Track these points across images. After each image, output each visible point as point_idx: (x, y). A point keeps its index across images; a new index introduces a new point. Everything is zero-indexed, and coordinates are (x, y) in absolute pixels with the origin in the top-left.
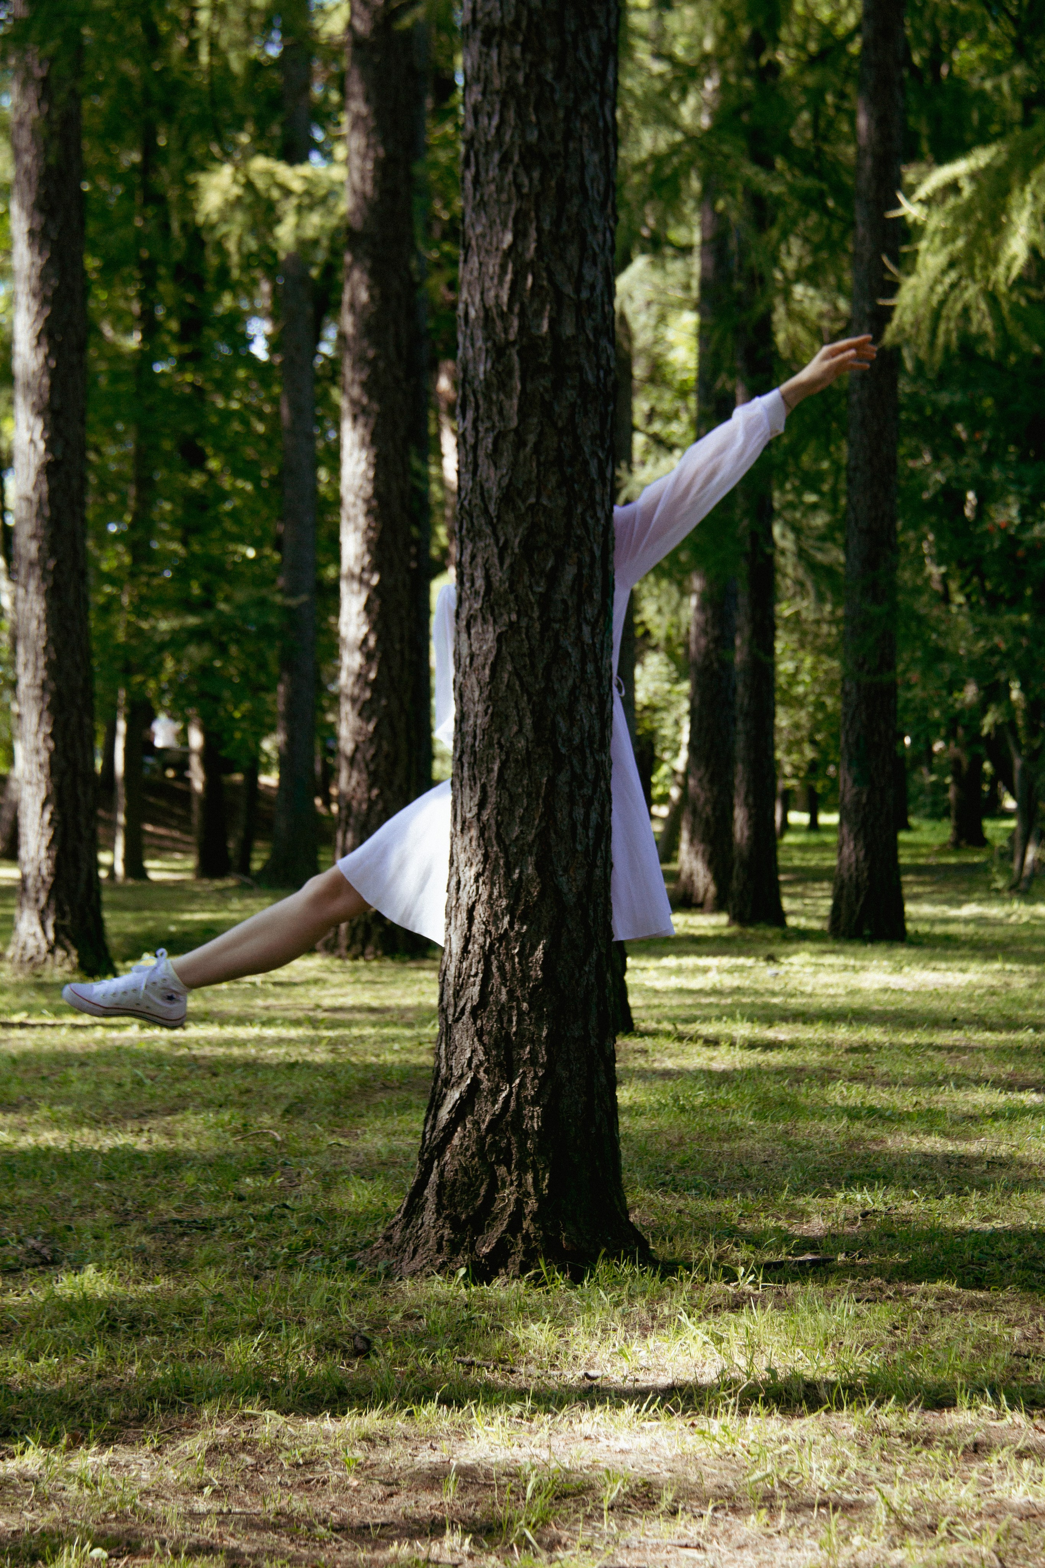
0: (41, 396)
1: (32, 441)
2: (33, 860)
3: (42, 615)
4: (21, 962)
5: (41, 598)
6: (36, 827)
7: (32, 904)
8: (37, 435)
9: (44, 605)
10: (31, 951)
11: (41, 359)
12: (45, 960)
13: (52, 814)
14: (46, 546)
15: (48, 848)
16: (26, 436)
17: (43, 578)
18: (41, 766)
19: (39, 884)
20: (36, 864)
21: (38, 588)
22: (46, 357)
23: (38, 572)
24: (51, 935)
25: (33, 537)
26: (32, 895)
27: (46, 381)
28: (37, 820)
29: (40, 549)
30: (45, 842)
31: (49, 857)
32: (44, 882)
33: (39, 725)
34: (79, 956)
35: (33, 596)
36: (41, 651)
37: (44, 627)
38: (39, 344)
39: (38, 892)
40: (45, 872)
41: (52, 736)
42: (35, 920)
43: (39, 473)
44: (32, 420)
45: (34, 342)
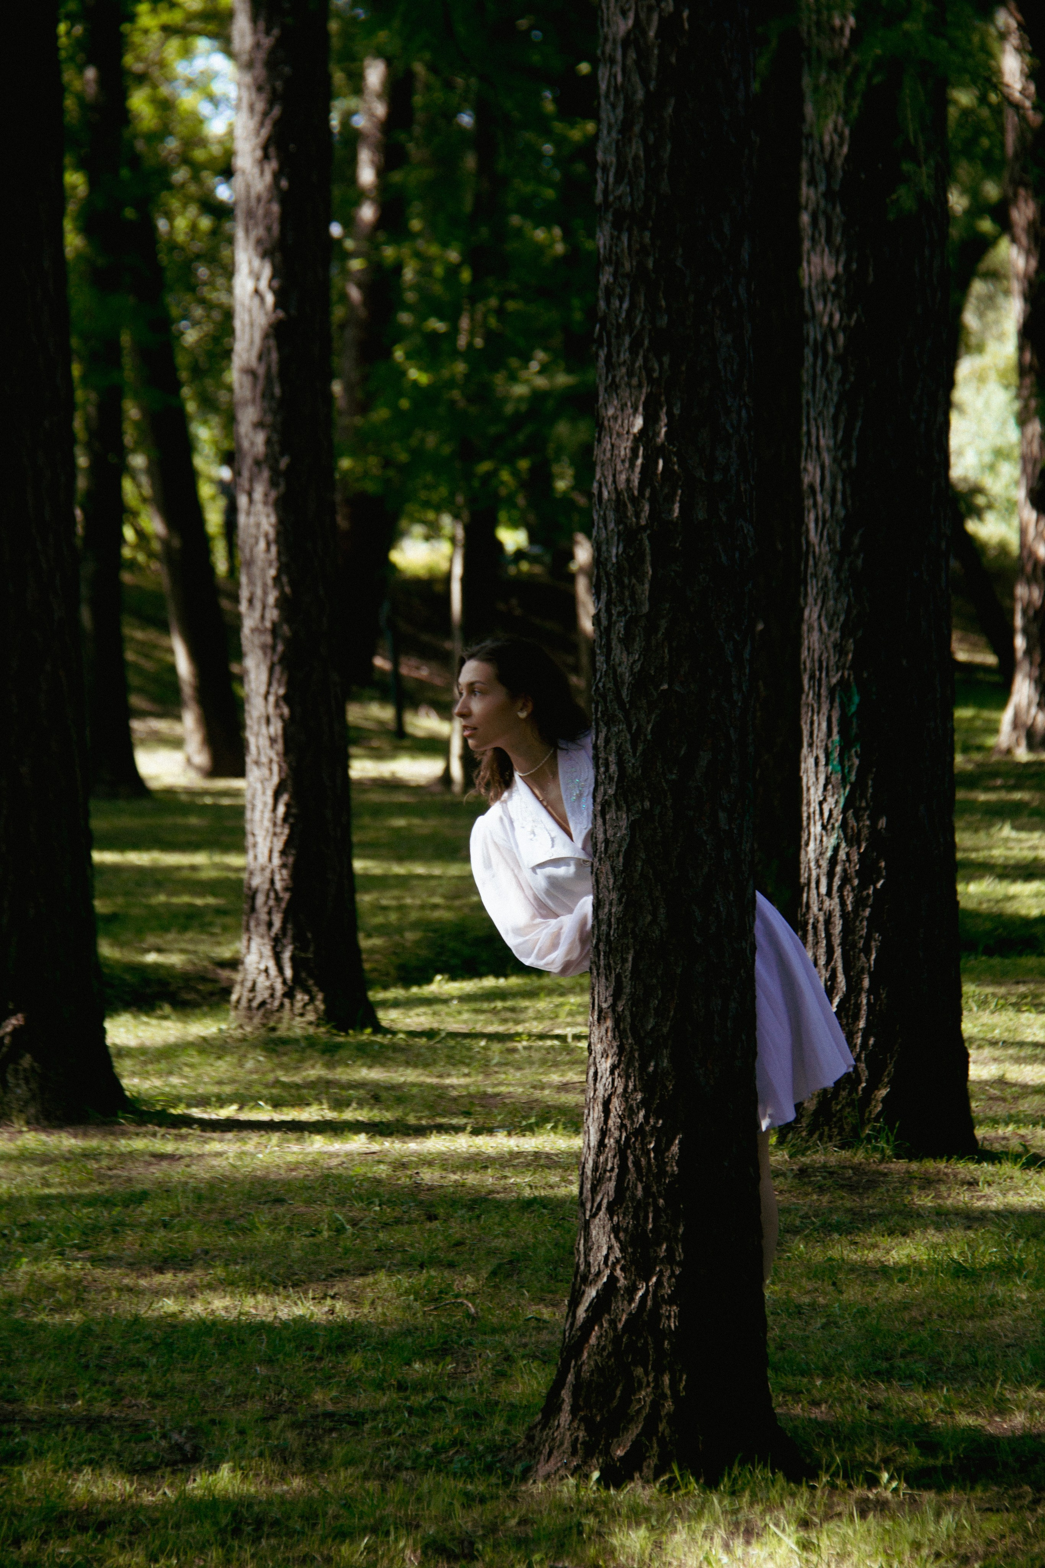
0: (269, 231)
1: (256, 293)
2: (263, 869)
3: (272, 535)
4: (249, 1008)
5: (270, 510)
6: (267, 824)
7: (263, 929)
8: (264, 286)
9: (273, 519)
10: (262, 994)
11: (269, 180)
12: (282, 1005)
13: (288, 805)
14: (275, 438)
15: (283, 853)
16: (250, 287)
17: (273, 483)
18: (273, 741)
19: (271, 902)
20: (267, 874)
21: (266, 495)
22: (276, 179)
23: (266, 474)
24: (289, 973)
25: (259, 425)
26: (264, 917)
27: (276, 210)
28: (268, 815)
29: (268, 442)
30: (279, 845)
31: (284, 866)
32: (278, 899)
33: (270, 684)
34: (325, 1001)
35: (259, 507)
36: (270, 582)
37: (274, 549)
38: (266, 159)
39: (269, 913)
40: (279, 885)
41: (286, 699)
42: (267, 951)
43: (266, 338)
44: (257, 264)
45: (260, 156)
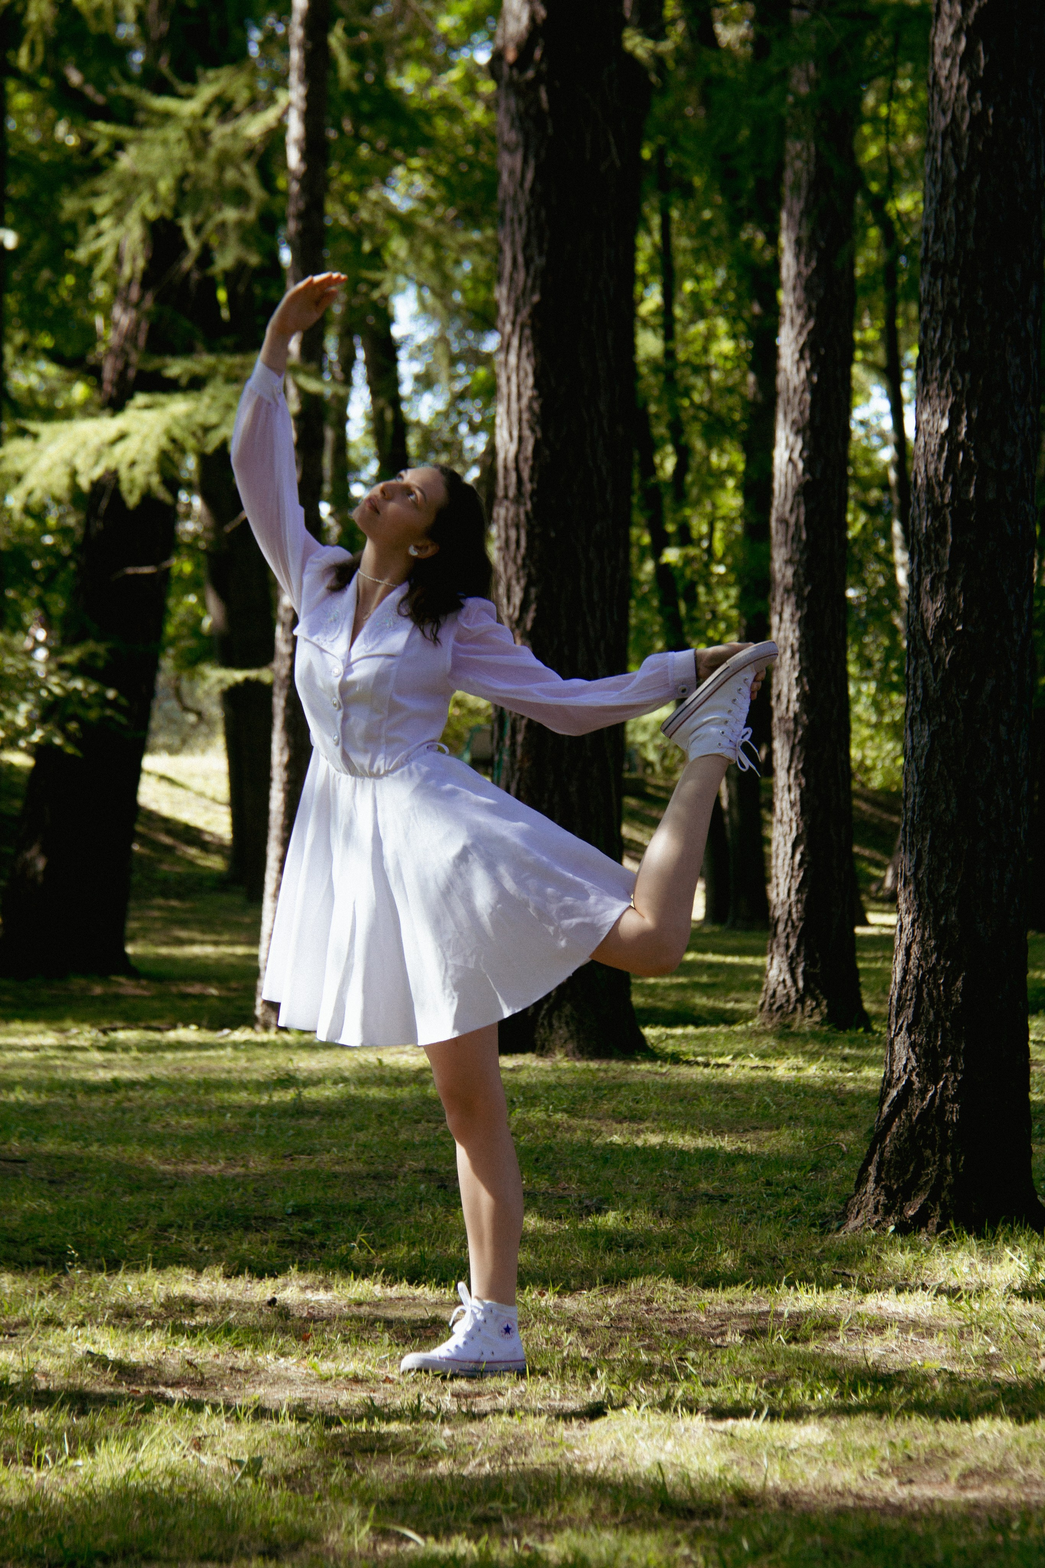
0: (802, 413)
1: (790, 459)
2: (783, 904)
3: (796, 646)
4: (770, 1010)
5: (795, 626)
6: (786, 868)
7: (782, 949)
8: (796, 455)
9: (797, 634)
10: (780, 1000)
11: (803, 374)
12: (795, 1009)
13: (802, 854)
14: (801, 571)
15: (798, 891)
16: (786, 456)
17: (798, 606)
18: (793, 805)
19: (789, 929)
20: (786, 907)
21: (793, 615)
22: (809, 373)
23: (793, 599)
24: (801, 984)
25: (789, 562)
26: (783, 940)
27: (808, 397)
28: (787, 862)
29: (795, 574)
30: (795, 885)
31: (798, 901)
32: (793, 926)
33: (791, 761)
34: (828, 1006)
35: (787, 624)
36: (794, 682)
37: (797, 656)
38: (802, 357)
39: (787, 937)
40: (795, 916)
41: (804, 772)
42: (785, 967)
43: (796, 494)
44: (792, 438)
45: (797, 356)
